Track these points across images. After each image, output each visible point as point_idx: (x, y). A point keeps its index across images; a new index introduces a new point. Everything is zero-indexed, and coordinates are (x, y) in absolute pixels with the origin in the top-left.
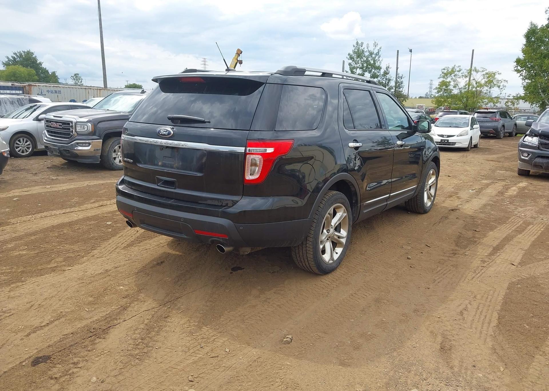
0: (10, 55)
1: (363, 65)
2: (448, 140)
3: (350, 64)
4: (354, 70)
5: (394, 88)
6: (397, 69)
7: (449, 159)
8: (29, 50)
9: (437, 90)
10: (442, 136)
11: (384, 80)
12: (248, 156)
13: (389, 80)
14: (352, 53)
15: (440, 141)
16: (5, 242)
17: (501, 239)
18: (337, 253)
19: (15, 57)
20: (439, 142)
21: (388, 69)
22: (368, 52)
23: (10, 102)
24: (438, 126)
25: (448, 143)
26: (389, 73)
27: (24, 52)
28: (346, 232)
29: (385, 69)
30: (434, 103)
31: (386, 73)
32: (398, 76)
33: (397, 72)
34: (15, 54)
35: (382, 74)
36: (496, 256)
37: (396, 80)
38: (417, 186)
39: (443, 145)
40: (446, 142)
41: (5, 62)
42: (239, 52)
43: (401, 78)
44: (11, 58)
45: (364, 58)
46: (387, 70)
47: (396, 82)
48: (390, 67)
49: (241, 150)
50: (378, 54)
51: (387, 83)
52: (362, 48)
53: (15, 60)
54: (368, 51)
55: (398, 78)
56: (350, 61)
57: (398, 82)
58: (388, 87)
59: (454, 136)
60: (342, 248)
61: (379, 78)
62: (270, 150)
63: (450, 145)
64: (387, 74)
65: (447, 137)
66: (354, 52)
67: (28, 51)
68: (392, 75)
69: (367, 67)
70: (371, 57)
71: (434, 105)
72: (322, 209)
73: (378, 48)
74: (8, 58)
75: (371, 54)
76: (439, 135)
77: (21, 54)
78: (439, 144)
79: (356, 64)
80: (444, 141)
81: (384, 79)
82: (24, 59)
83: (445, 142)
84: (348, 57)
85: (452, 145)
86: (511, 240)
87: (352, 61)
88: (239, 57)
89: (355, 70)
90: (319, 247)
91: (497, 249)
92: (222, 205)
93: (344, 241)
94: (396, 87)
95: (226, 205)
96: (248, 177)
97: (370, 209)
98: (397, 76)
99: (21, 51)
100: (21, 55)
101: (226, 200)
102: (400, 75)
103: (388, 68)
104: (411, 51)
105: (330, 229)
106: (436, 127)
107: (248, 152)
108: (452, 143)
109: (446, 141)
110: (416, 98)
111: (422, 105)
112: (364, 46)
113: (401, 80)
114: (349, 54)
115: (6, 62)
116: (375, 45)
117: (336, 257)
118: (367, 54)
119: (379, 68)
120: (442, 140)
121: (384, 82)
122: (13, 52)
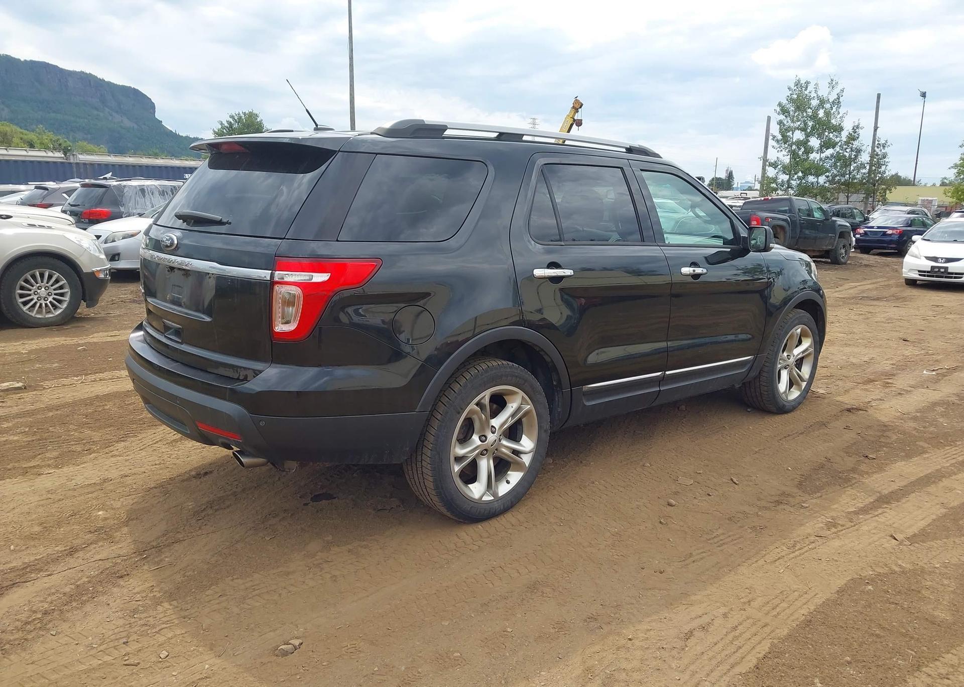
0: (225, 119)
1: (806, 124)
2: (946, 268)
3: (780, 123)
4: (788, 134)
5: (868, 167)
6: (875, 130)
7: (938, 306)
8: (252, 111)
9: (956, 170)
10: (935, 259)
11: (847, 152)
12: (276, 288)
13: (859, 151)
14: (784, 102)
15: (930, 270)
16: (6, 418)
17: (913, 479)
18: (508, 482)
19: (231, 122)
20: (928, 272)
21: (857, 130)
22: (816, 99)
23: (159, 191)
24: (929, 240)
25: (947, 273)
26: (858, 138)
27: (245, 114)
28: (533, 443)
29: (851, 131)
30: (950, 194)
31: (852, 138)
32: (877, 142)
33: (875, 135)
34: (232, 117)
35: (845, 140)
36: (871, 515)
37: (873, 150)
38: (755, 359)
39: (937, 277)
40: (942, 272)
41: (217, 131)
42: (577, 106)
43: (884, 147)
44: (226, 124)
45: (809, 110)
46: (853, 132)
47: (873, 155)
48: (860, 126)
49: (265, 274)
50: (837, 102)
51: (853, 157)
52: (806, 92)
53: (232, 128)
54: (816, 97)
55: (878, 147)
56: (782, 117)
57: (877, 155)
58: (855, 165)
59: (962, 261)
60: (522, 472)
61: (837, 148)
62: (320, 278)
63: (951, 278)
64: (854, 140)
65: (945, 263)
66: (791, 100)
67: (250, 113)
68: (865, 140)
69: (813, 128)
70: (823, 107)
71: (951, 200)
72: (455, 395)
73: (837, 90)
74: (222, 124)
75: (822, 102)
76: (928, 258)
77: (241, 117)
78: (928, 276)
79: (793, 121)
80: (937, 270)
81: (848, 150)
82: (244, 125)
83: (939, 271)
84: (778, 109)
85: (955, 278)
86: (934, 482)
87: (784, 117)
88: (577, 114)
89: (790, 134)
90: (450, 469)
91: (884, 500)
92: (239, 377)
93: (526, 459)
94: (871, 165)
95: (244, 378)
96: (280, 328)
97: (607, 400)
98: (874, 142)
99: (241, 113)
101: (245, 368)
102: (882, 142)
103: (856, 128)
104: (924, 95)
105: (486, 434)
106: (924, 241)
107: (276, 279)
108: (956, 274)
109: (942, 270)
110: (934, 185)
111: (930, 199)
112: (811, 88)
113: (883, 151)
114: (780, 104)
115: (219, 130)
116: (832, 84)
117: (503, 489)
118: (815, 103)
119: (839, 129)
120: (933, 267)
121: (847, 155)
122: (229, 114)
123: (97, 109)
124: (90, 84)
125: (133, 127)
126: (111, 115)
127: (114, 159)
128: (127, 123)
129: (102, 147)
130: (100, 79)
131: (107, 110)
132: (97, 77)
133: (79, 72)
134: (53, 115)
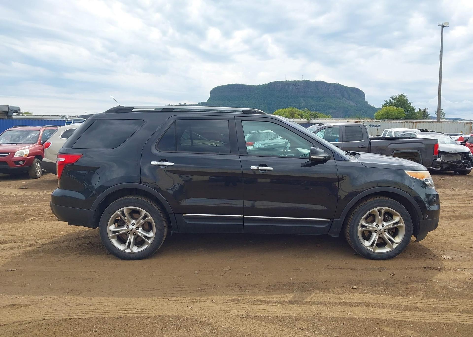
0: (388, 99)
19: (391, 100)
27: (398, 95)
38: (332, 221)
41: (384, 105)
44: (388, 101)
53: (391, 103)
67: (402, 95)
74: (386, 101)
82: (398, 101)
99: (396, 95)
100: (396, 98)
122: (390, 96)
123: (339, 99)
124: (338, 88)
125: (354, 105)
126: (345, 101)
127: (327, 120)
128: (352, 104)
129: (330, 116)
130: (342, 86)
131: (344, 99)
132: (341, 85)
133: (334, 83)
134: (321, 103)
